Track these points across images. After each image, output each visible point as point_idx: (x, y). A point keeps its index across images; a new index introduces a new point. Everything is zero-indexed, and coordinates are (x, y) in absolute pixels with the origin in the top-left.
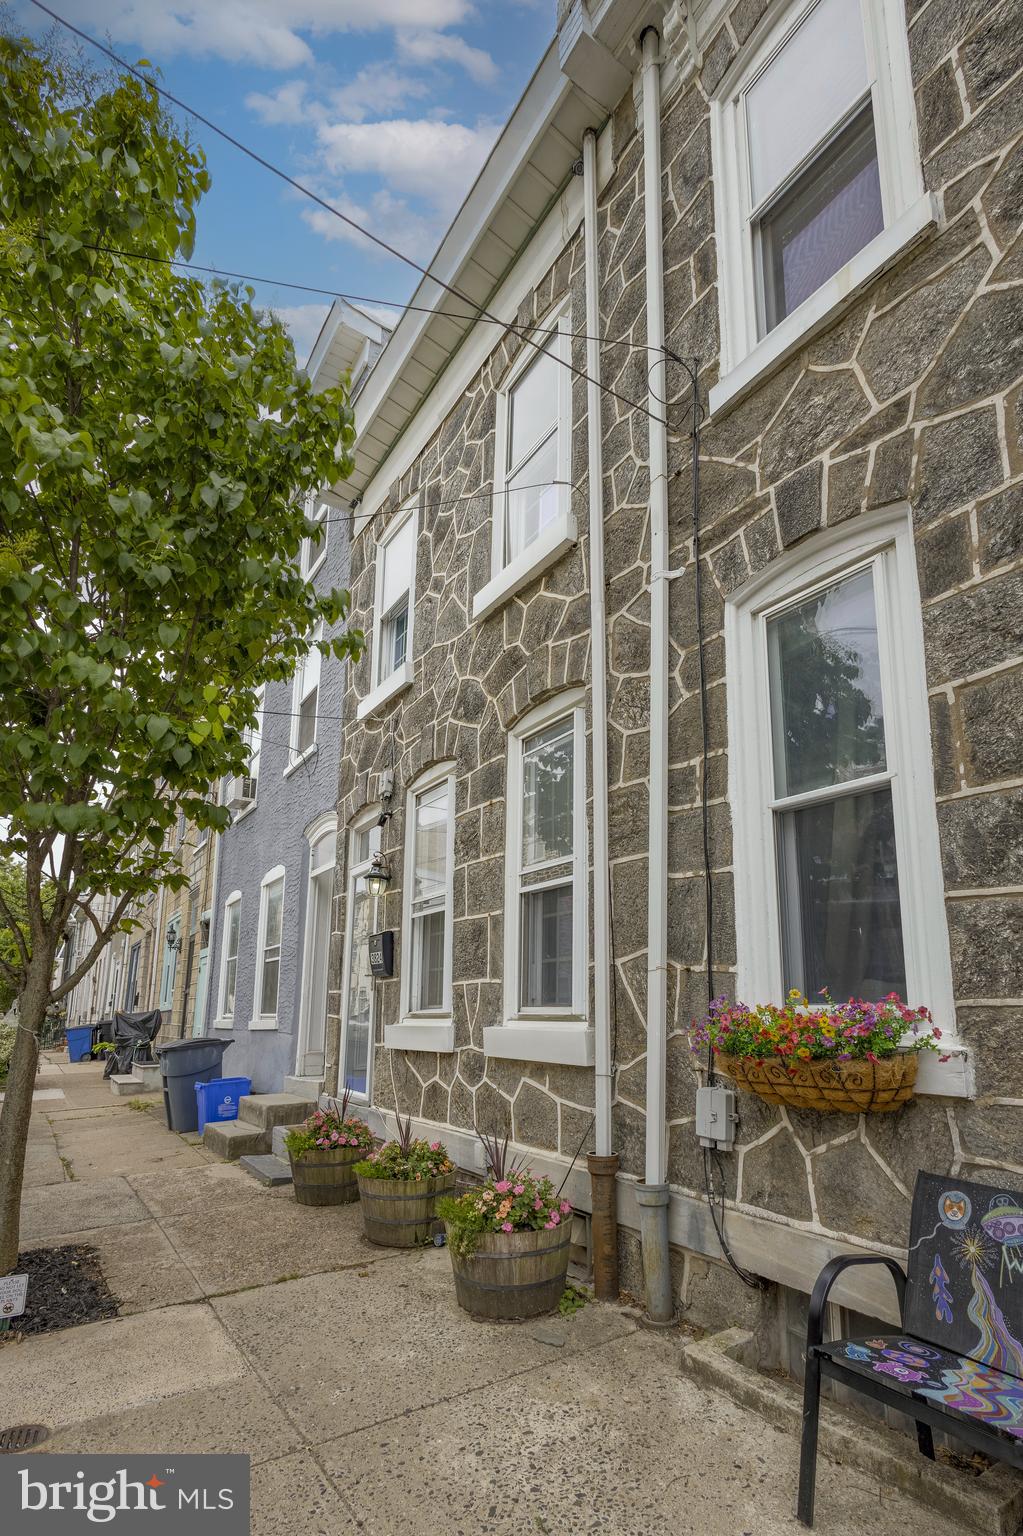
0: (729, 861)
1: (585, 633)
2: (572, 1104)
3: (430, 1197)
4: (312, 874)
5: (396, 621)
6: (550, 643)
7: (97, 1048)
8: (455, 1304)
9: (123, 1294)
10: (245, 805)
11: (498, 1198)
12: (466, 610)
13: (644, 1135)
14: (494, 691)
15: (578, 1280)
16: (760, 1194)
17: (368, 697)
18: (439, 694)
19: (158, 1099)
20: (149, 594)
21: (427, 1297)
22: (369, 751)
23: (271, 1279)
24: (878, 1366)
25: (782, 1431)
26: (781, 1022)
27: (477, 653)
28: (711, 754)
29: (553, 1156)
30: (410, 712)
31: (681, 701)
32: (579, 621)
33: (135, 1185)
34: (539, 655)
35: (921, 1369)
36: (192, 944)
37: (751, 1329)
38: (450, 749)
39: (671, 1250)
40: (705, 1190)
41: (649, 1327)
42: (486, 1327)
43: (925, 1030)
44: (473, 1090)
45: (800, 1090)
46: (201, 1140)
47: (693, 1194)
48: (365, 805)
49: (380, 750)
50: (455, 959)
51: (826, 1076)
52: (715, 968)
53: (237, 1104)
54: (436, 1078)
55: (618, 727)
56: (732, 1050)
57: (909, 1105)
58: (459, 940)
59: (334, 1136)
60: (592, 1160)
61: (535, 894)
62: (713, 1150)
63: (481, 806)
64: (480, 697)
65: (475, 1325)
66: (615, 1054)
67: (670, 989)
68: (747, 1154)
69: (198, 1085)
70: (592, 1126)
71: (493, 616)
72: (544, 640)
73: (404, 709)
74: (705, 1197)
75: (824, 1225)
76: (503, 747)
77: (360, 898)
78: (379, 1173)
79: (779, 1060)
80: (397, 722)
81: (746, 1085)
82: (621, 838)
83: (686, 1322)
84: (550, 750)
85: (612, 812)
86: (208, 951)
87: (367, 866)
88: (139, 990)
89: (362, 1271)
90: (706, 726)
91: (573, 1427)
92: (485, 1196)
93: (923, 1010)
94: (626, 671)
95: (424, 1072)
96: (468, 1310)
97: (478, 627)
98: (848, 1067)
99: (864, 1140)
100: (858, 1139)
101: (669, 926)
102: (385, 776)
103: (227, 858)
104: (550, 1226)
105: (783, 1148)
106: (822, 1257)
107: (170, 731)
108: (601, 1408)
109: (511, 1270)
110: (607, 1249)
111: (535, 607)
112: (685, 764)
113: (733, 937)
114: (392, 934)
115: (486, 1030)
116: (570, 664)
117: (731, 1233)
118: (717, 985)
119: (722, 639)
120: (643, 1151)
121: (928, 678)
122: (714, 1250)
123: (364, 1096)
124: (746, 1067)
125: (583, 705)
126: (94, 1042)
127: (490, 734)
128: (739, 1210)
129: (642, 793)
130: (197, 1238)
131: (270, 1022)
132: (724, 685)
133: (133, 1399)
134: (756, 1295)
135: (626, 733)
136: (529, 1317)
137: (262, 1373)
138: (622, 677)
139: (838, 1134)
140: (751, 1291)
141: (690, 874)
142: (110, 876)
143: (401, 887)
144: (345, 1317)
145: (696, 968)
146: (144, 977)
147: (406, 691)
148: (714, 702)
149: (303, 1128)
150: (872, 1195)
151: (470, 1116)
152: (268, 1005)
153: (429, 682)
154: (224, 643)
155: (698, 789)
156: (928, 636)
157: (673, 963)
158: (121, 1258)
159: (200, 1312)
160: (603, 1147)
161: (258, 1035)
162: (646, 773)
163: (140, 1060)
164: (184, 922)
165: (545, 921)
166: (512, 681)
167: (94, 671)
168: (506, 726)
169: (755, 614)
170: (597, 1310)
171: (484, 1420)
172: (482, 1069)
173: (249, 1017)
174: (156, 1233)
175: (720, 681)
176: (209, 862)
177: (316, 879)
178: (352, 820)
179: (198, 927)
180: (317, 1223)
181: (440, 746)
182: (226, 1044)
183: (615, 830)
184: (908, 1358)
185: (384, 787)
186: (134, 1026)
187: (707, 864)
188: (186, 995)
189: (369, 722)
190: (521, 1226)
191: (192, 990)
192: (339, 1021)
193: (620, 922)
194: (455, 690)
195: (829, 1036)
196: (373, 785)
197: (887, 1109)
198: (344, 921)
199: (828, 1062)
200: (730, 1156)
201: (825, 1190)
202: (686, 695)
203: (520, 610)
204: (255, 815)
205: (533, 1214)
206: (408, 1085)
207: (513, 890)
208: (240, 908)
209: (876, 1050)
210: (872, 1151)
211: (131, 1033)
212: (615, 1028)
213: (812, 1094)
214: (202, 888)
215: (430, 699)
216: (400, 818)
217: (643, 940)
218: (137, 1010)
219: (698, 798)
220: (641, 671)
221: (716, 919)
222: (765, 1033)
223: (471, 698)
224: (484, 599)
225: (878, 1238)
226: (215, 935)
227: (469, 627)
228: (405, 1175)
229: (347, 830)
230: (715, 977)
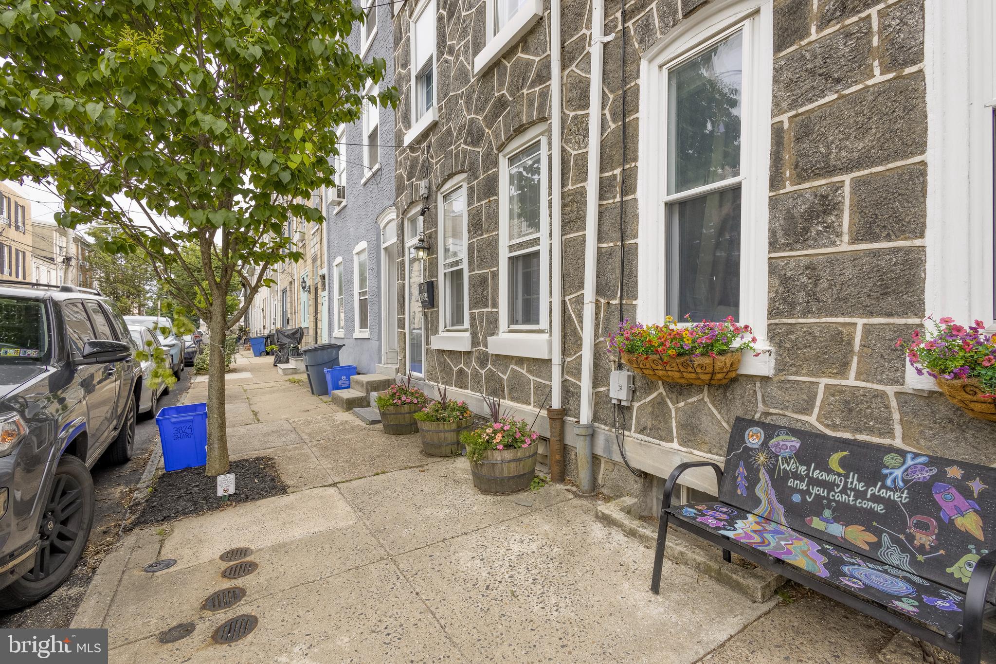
0: (636, 236)
1: (548, 84)
2: (539, 380)
3: (459, 430)
4: (383, 246)
5: (425, 77)
6: (525, 91)
7: (269, 349)
8: (472, 486)
9: (289, 483)
10: (339, 203)
11: (495, 432)
12: (470, 68)
13: (580, 396)
14: (490, 126)
15: (542, 472)
16: (645, 428)
17: (410, 131)
18: (455, 128)
19: (304, 377)
20: (250, 67)
21: (457, 482)
22: (413, 167)
23: (370, 474)
24: (699, 519)
25: (648, 548)
26: (660, 334)
27: (478, 99)
28: (627, 166)
29: (530, 408)
30: (437, 141)
31: (609, 130)
32: (543, 76)
33: (294, 425)
34: (518, 99)
35: (723, 520)
36: (316, 289)
37: (636, 497)
38: (463, 165)
39: (593, 458)
40: (614, 426)
41: (580, 496)
42: (489, 497)
43: (748, 337)
44: (483, 372)
45: (670, 373)
46: (330, 399)
47: (607, 428)
48: (412, 203)
49: (419, 167)
50: (470, 297)
51: (685, 365)
52: (624, 302)
53: (349, 380)
54: (462, 365)
55: (568, 149)
56: (631, 351)
57: (735, 380)
58: (472, 286)
59: (404, 398)
60: (550, 410)
61: (518, 257)
62: (619, 405)
63: (483, 202)
64: (481, 130)
65: (483, 496)
66: (564, 352)
67: (597, 314)
68: (639, 408)
69: (326, 370)
70: (551, 392)
71: (488, 72)
72: (521, 89)
73: (433, 139)
74: (614, 430)
75: (680, 445)
76: (496, 164)
77: (413, 261)
78: (429, 418)
79: (658, 356)
80: (429, 148)
81: (639, 370)
82: (569, 222)
83: (601, 493)
84: (530, 162)
85: (564, 206)
86: (326, 293)
87: (415, 241)
88: (289, 316)
89: (421, 469)
90: (625, 147)
91: (533, 547)
92: (487, 431)
93: (746, 327)
94: (575, 110)
95: (455, 361)
96: (480, 489)
97: (478, 80)
98: (698, 361)
99: (706, 399)
100: (703, 399)
101: (598, 276)
102: (423, 184)
103: (332, 237)
104: (525, 446)
105: (660, 403)
106: (677, 462)
107: (274, 161)
108: (550, 537)
109: (502, 469)
110: (558, 457)
111: (515, 65)
112: (610, 173)
113: (636, 283)
114: (432, 282)
115: (489, 339)
116: (538, 106)
117: (627, 449)
118: (624, 312)
119: (637, 85)
120: (579, 406)
121: (773, 110)
122: (618, 458)
123: (421, 375)
124: (639, 360)
125: (547, 134)
126: (267, 345)
127: (488, 155)
128: (632, 437)
129: (583, 192)
130: (329, 452)
131: (365, 334)
132: (638, 118)
133: (296, 534)
134: (640, 481)
135: (574, 153)
136: (513, 492)
137: (366, 521)
138: (572, 114)
139: (691, 396)
140: (638, 478)
141: (611, 244)
142: (252, 253)
143: (437, 254)
144: (411, 493)
145: (613, 302)
146: (291, 308)
147: (434, 126)
148: (630, 131)
149: (385, 394)
150: (708, 429)
151: (481, 386)
152: (364, 324)
153: (448, 120)
154: (308, 98)
155: (618, 189)
156: (776, 81)
157: (599, 299)
158: (288, 463)
159: (332, 490)
160: (556, 403)
161: (359, 341)
162: (585, 180)
163: (293, 355)
164: (310, 276)
165: (523, 273)
166: (501, 118)
167: (215, 123)
168: (498, 149)
169: (661, 67)
170: (552, 488)
171: (485, 544)
172: (487, 360)
173: (353, 331)
174: (306, 450)
175: (635, 116)
176: (321, 239)
177: (386, 249)
178: (405, 212)
179: (319, 279)
180: (396, 444)
181: (457, 163)
182: (340, 347)
183: (566, 217)
184: (718, 515)
185: (423, 191)
186: (288, 336)
187: (622, 238)
188: (316, 319)
189: (412, 147)
190: (508, 446)
191: (319, 316)
192: (405, 333)
193: (568, 274)
194: (465, 125)
195: (688, 342)
196: (416, 190)
197: (720, 383)
198: (404, 274)
199: (687, 357)
200: (629, 408)
201: (682, 426)
202: (613, 126)
203: (505, 68)
204: (346, 209)
205: (515, 440)
206: (446, 370)
207: (504, 255)
208: (342, 267)
209: (715, 351)
210: (710, 406)
211: (286, 341)
212: (564, 337)
213: (677, 375)
214: (319, 256)
215: (449, 132)
216: (434, 210)
217: (581, 286)
218: (289, 327)
219: (618, 196)
220: (584, 110)
221: (626, 272)
222: (650, 341)
223: (475, 130)
224: (481, 60)
225: (710, 452)
226: (329, 284)
227: (472, 80)
228: (444, 419)
229: (403, 219)
230: (624, 307)
